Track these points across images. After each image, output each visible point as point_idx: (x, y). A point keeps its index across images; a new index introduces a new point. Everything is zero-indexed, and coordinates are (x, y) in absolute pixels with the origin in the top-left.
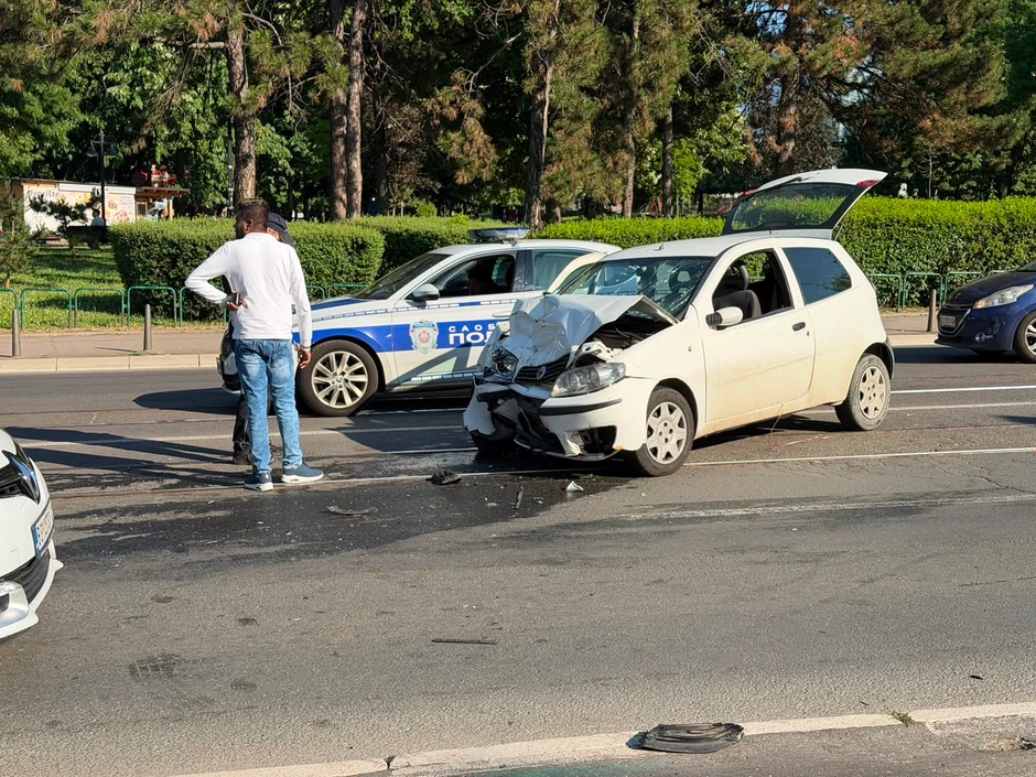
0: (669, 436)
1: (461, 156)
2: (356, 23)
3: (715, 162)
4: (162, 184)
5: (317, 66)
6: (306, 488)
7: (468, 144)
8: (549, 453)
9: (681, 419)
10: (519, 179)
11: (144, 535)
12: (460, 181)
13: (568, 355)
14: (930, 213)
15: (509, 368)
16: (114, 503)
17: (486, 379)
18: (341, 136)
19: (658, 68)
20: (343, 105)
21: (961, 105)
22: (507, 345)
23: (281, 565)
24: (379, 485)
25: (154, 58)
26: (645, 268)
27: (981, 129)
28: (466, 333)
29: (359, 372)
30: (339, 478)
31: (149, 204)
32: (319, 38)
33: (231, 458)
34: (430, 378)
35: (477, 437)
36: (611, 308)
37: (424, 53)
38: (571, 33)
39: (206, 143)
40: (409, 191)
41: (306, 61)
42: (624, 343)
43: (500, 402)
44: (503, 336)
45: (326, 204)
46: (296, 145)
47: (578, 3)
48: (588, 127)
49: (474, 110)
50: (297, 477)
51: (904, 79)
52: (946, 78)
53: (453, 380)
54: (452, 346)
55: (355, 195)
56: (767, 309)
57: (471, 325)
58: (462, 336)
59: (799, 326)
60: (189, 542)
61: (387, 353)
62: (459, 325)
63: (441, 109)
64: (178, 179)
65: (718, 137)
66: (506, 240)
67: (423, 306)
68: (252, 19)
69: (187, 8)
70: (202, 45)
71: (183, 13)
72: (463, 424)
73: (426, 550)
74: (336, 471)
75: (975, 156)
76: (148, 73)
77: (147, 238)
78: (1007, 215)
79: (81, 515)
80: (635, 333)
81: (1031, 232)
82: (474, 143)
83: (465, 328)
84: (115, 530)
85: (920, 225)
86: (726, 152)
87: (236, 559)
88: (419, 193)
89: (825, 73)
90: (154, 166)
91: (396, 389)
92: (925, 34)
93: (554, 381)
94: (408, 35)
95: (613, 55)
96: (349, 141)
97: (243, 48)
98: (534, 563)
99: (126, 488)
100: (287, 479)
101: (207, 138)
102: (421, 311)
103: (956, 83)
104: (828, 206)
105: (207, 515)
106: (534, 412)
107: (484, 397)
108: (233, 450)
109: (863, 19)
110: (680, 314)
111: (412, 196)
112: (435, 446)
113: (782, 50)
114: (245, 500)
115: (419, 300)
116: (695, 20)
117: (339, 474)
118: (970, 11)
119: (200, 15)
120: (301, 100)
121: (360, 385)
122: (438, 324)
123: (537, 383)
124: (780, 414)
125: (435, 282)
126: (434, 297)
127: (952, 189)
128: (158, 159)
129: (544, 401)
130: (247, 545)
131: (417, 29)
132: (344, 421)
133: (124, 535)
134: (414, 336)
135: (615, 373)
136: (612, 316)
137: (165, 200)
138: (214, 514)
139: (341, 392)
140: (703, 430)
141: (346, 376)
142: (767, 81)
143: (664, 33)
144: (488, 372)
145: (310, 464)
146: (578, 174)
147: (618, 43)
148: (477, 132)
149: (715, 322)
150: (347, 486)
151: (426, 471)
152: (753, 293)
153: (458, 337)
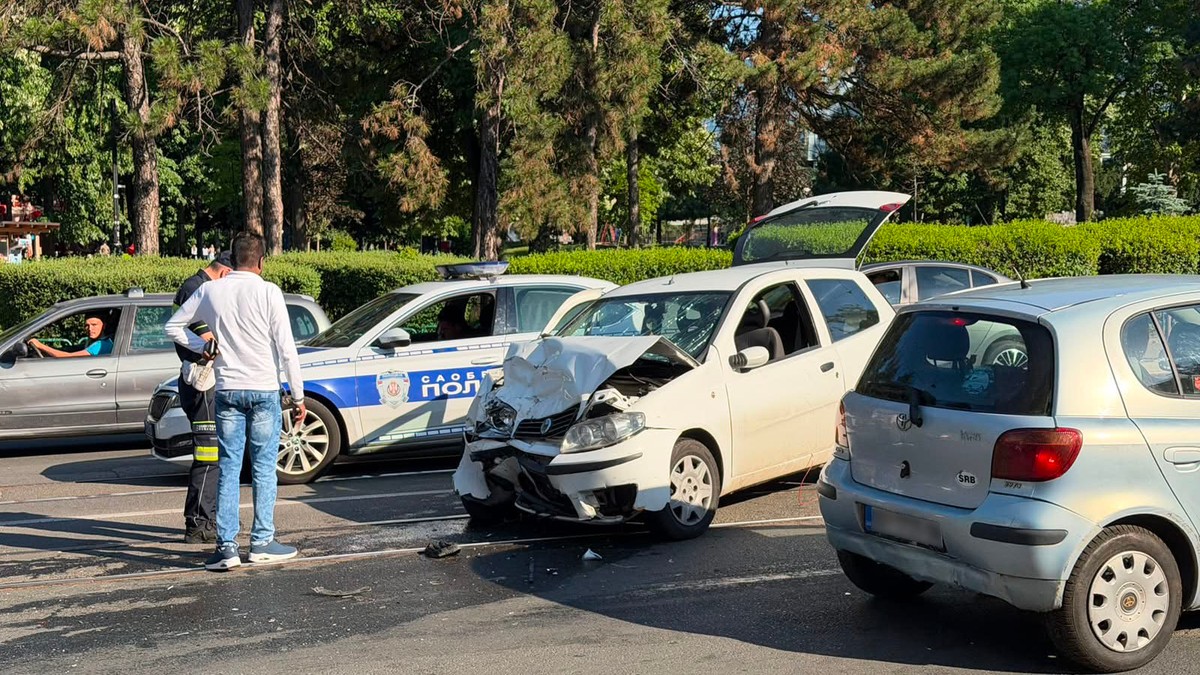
0: (693, 494)
1: (405, 180)
2: (272, 29)
3: (680, 184)
4: (24, 218)
5: (232, 78)
6: (279, 567)
7: (412, 166)
8: (558, 517)
9: (706, 474)
10: (457, 206)
11: (98, 629)
12: (404, 208)
13: (578, 406)
14: (933, 240)
15: (506, 421)
16: (52, 594)
17: (480, 435)
18: (254, 159)
19: (627, 79)
20: (256, 123)
21: (955, 118)
22: (503, 395)
23: (272, 657)
24: (363, 560)
25: (15, 70)
26: (654, 305)
27: (978, 145)
28: (441, 384)
29: (318, 431)
30: (315, 555)
31: (10, 241)
32: (233, 47)
33: (182, 537)
34: (401, 437)
35: (469, 503)
36: (626, 350)
37: (350, 63)
38: (528, 39)
39: (78, 169)
40: (326, 222)
41: (219, 73)
42: (640, 390)
43: (497, 461)
44: (495, 386)
45: (221, 237)
46: (188, 170)
47: (535, 7)
48: (550, 146)
49: (418, 128)
50: (265, 555)
51: (890, 91)
52: (940, 89)
53: (427, 438)
54: (425, 399)
55: (275, 226)
56: (791, 349)
57: (447, 374)
58: (436, 387)
59: (828, 367)
60: (156, 635)
61: (350, 409)
62: (433, 375)
63: (380, 127)
64: (45, 211)
65: (683, 157)
66: (484, 276)
67: (391, 354)
68: (152, 25)
69: (77, 13)
70: (92, 56)
71: (72, 18)
72: (453, 487)
73: (436, 632)
74: (310, 547)
75: (960, 175)
76: (9, 87)
77: (36, 282)
78: (1015, 240)
79: (18, 609)
80: (651, 378)
81: (1043, 258)
82: (420, 165)
83: (440, 378)
84: (60, 625)
85: (922, 253)
86: (692, 173)
87: (216, 652)
88: (337, 224)
89: (808, 84)
90: (14, 197)
91: (362, 450)
92: (916, 40)
93: (563, 435)
94: (324, 41)
95: (576, 65)
96: (266, 166)
97: (141, 57)
98: (564, 642)
99: (63, 575)
100: (254, 557)
101: (80, 163)
102: (389, 359)
103: (951, 93)
104: (848, 232)
105: (169, 602)
106: (540, 473)
107: (478, 456)
108: (185, 528)
109: (847, 24)
110: (701, 355)
111: (329, 227)
112: (420, 513)
113: (760, 59)
114: (211, 584)
115: (386, 347)
116: (665, 23)
117: (314, 550)
118: (962, 16)
119: (94, 21)
120: (212, 117)
121: (319, 447)
122: (410, 374)
123: (542, 438)
124: (810, 466)
125: (402, 325)
126: (404, 343)
127: (937, 212)
128: (21, 188)
129: (552, 458)
130: (225, 635)
131: (335, 35)
132: (304, 490)
133: (73, 630)
134: (382, 388)
135: (634, 424)
136: (629, 360)
137: (29, 236)
138: (176, 601)
139: (298, 455)
140: (729, 486)
141: (303, 437)
142: (740, 93)
143: (635, 40)
144: (481, 427)
145: (281, 539)
146: (540, 200)
147: (580, 52)
148: (422, 153)
149: (739, 364)
150: (327, 563)
151: (415, 543)
152: (775, 332)
153: (433, 388)
